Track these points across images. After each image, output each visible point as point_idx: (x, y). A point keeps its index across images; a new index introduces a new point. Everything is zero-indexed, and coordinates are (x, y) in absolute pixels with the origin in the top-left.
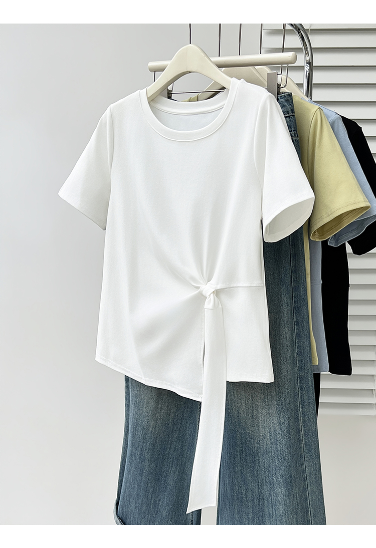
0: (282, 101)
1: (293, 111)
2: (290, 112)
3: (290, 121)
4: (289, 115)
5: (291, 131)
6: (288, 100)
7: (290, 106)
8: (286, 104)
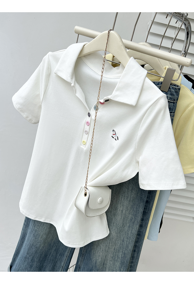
0: (172, 91)
1: (177, 99)
2: (176, 100)
3: (174, 105)
4: (175, 102)
5: (172, 113)
6: (177, 92)
7: (177, 96)
8: (175, 94)
